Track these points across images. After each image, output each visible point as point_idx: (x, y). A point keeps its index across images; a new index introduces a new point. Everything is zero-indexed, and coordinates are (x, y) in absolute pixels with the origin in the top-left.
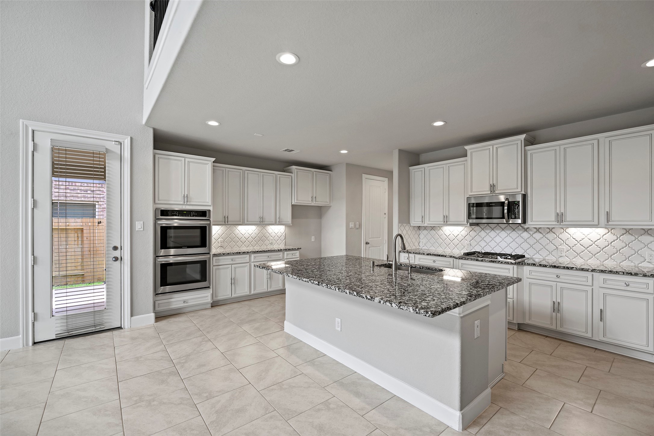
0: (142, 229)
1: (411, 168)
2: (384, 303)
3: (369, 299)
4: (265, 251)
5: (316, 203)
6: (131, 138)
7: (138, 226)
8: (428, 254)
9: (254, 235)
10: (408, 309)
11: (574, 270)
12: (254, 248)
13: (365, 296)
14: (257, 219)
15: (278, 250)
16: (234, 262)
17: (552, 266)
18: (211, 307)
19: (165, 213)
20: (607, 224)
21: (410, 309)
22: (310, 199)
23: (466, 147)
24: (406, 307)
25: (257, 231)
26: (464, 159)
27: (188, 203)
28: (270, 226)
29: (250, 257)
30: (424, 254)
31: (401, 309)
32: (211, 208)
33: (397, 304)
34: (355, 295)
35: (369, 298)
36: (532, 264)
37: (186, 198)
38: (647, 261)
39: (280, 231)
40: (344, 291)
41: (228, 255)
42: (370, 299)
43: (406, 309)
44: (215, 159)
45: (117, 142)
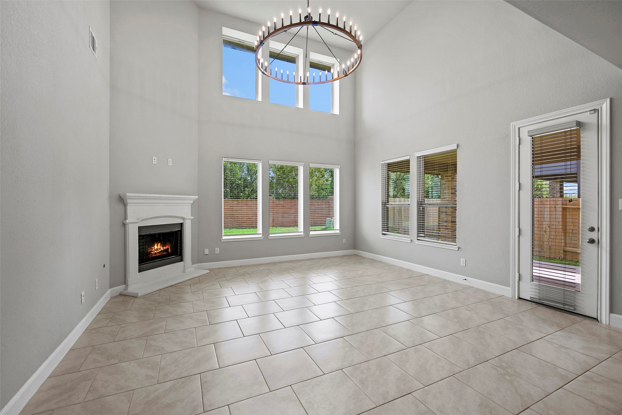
6: (611, 100)
45: (595, 110)
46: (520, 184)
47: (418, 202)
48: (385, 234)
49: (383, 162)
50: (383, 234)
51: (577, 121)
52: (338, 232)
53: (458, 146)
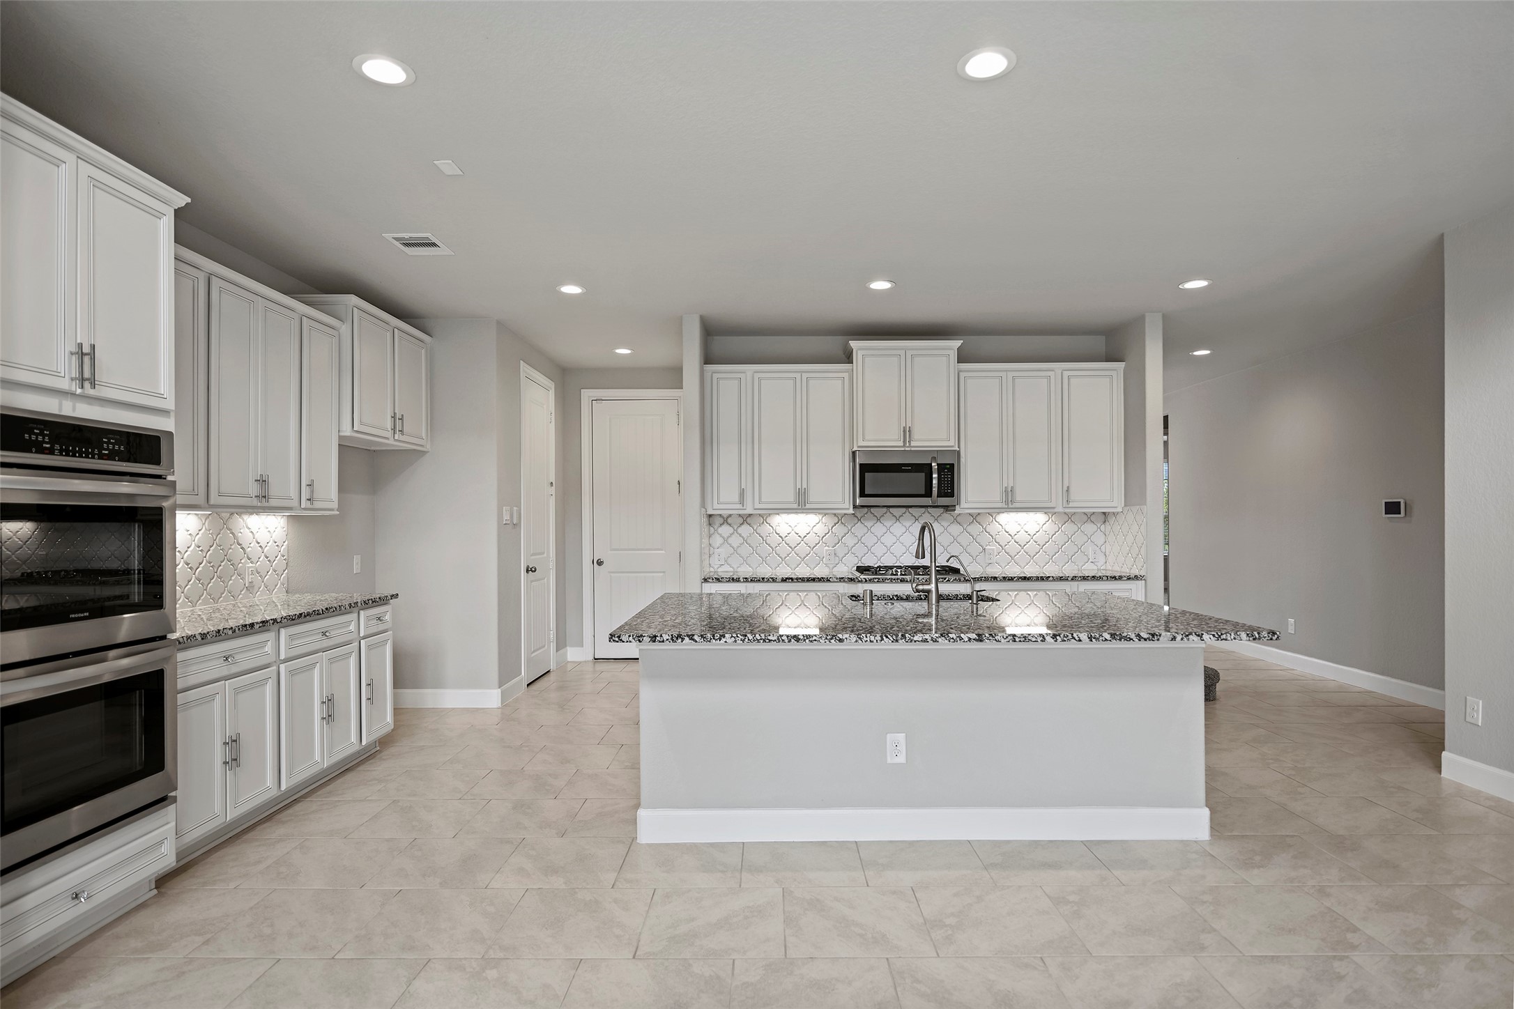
1: (708, 368)
2: (1185, 639)
3: (1145, 640)
4: (318, 614)
8: (784, 580)
10: (1236, 637)
11: (1050, 581)
13: (1134, 635)
14: (249, 487)
15: (351, 605)
16: (235, 669)
17: (1021, 577)
18: (155, 892)
20: (1067, 506)
21: (1241, 636)
22: (389, 425)
23: (854, 344)
24: (1232, 634)
26: (843, 368)
28: (245, 517)
29: (277, 639)
30: (774, 580)
31: (1222, 640)
32: (174, 425)
33: (1213, 633)
34: (1106, 640)
35: (1145, 636)
36: (992, 577)
38: (1091, 560)
39: (274, 537)
40: (1074, 638)
41: (218, 638)
42: (1148, 638)
43: (1232, 638)
44: (189, 200)
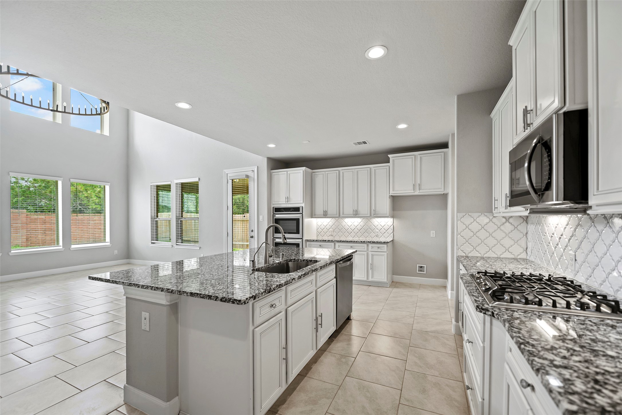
0: (262, 220)
4: (347, 242)
5: (421, 191)
6: (258, 167)
7: (261, 218)
9: (359, 227)
12: (360, 238)
14: (351, 212)
15: (361, 242)
19: (278, 210)
22: (411, 187)
25: (362, 224)
27: (289, 202)
28: (376, 219)
29: (335, 245)
32: (303, 205)
37: (288, 199)
39: (388, 224)
45: (252, 171)
46: (227, 207)
47: (176, 217)
48: (154, 243)
49: (152, 184)
50: (152, 243)
51: (246, 175)
52: (109, 244)
53: (199, 179)
